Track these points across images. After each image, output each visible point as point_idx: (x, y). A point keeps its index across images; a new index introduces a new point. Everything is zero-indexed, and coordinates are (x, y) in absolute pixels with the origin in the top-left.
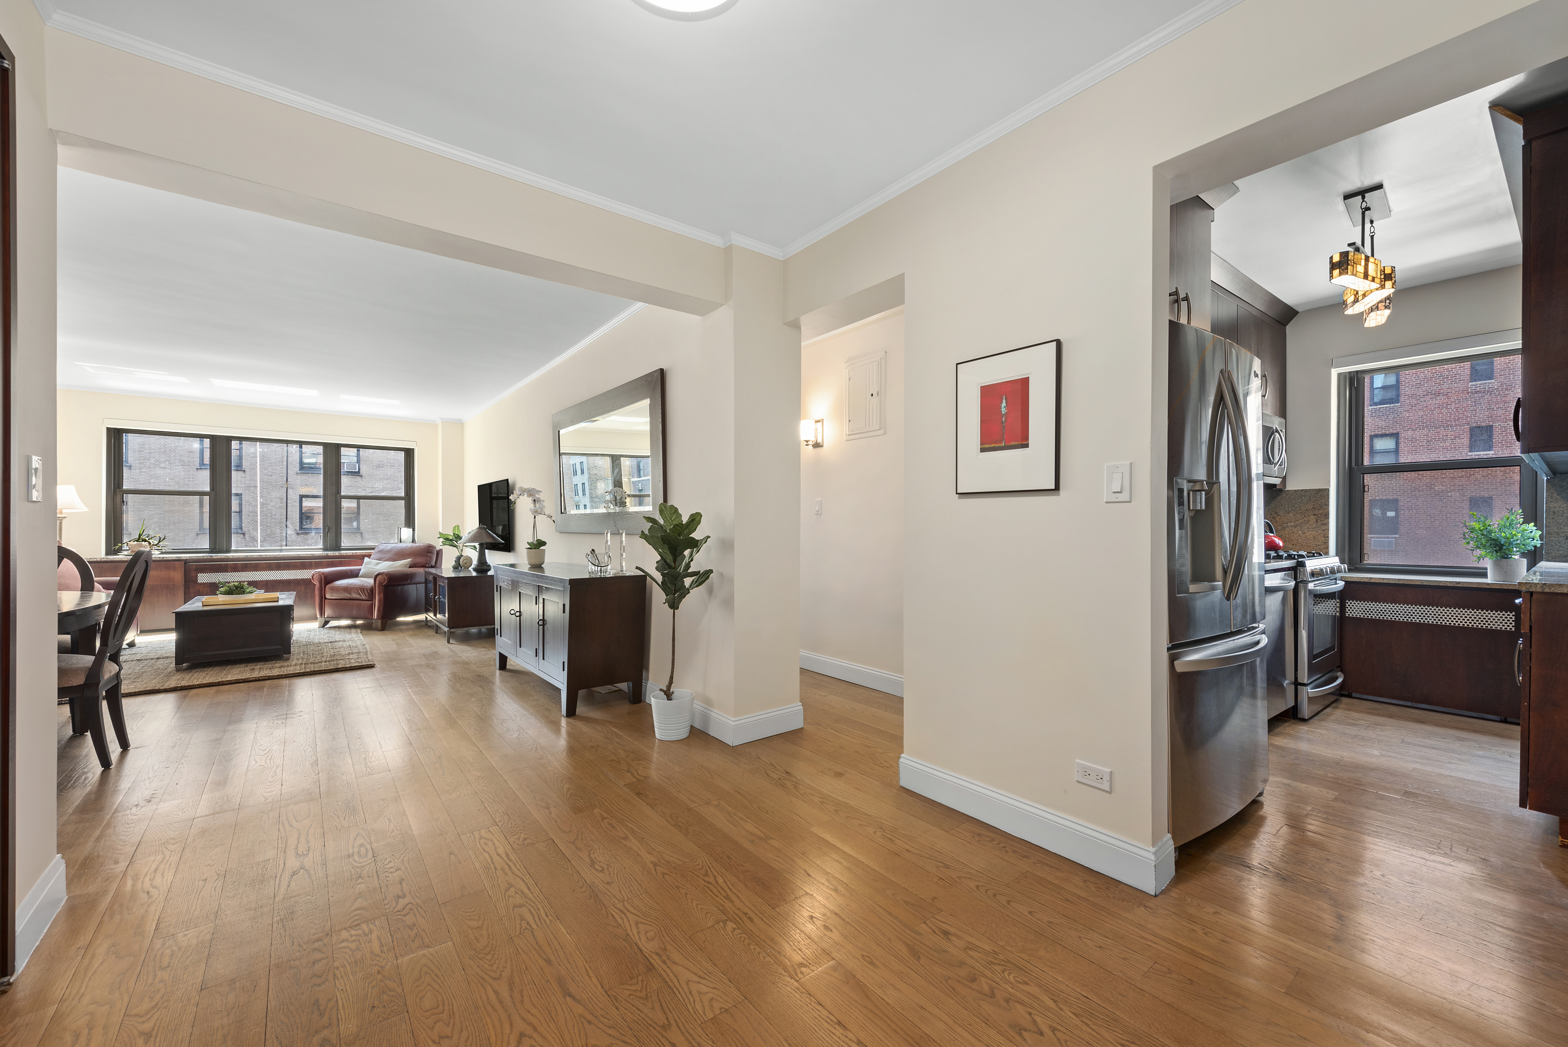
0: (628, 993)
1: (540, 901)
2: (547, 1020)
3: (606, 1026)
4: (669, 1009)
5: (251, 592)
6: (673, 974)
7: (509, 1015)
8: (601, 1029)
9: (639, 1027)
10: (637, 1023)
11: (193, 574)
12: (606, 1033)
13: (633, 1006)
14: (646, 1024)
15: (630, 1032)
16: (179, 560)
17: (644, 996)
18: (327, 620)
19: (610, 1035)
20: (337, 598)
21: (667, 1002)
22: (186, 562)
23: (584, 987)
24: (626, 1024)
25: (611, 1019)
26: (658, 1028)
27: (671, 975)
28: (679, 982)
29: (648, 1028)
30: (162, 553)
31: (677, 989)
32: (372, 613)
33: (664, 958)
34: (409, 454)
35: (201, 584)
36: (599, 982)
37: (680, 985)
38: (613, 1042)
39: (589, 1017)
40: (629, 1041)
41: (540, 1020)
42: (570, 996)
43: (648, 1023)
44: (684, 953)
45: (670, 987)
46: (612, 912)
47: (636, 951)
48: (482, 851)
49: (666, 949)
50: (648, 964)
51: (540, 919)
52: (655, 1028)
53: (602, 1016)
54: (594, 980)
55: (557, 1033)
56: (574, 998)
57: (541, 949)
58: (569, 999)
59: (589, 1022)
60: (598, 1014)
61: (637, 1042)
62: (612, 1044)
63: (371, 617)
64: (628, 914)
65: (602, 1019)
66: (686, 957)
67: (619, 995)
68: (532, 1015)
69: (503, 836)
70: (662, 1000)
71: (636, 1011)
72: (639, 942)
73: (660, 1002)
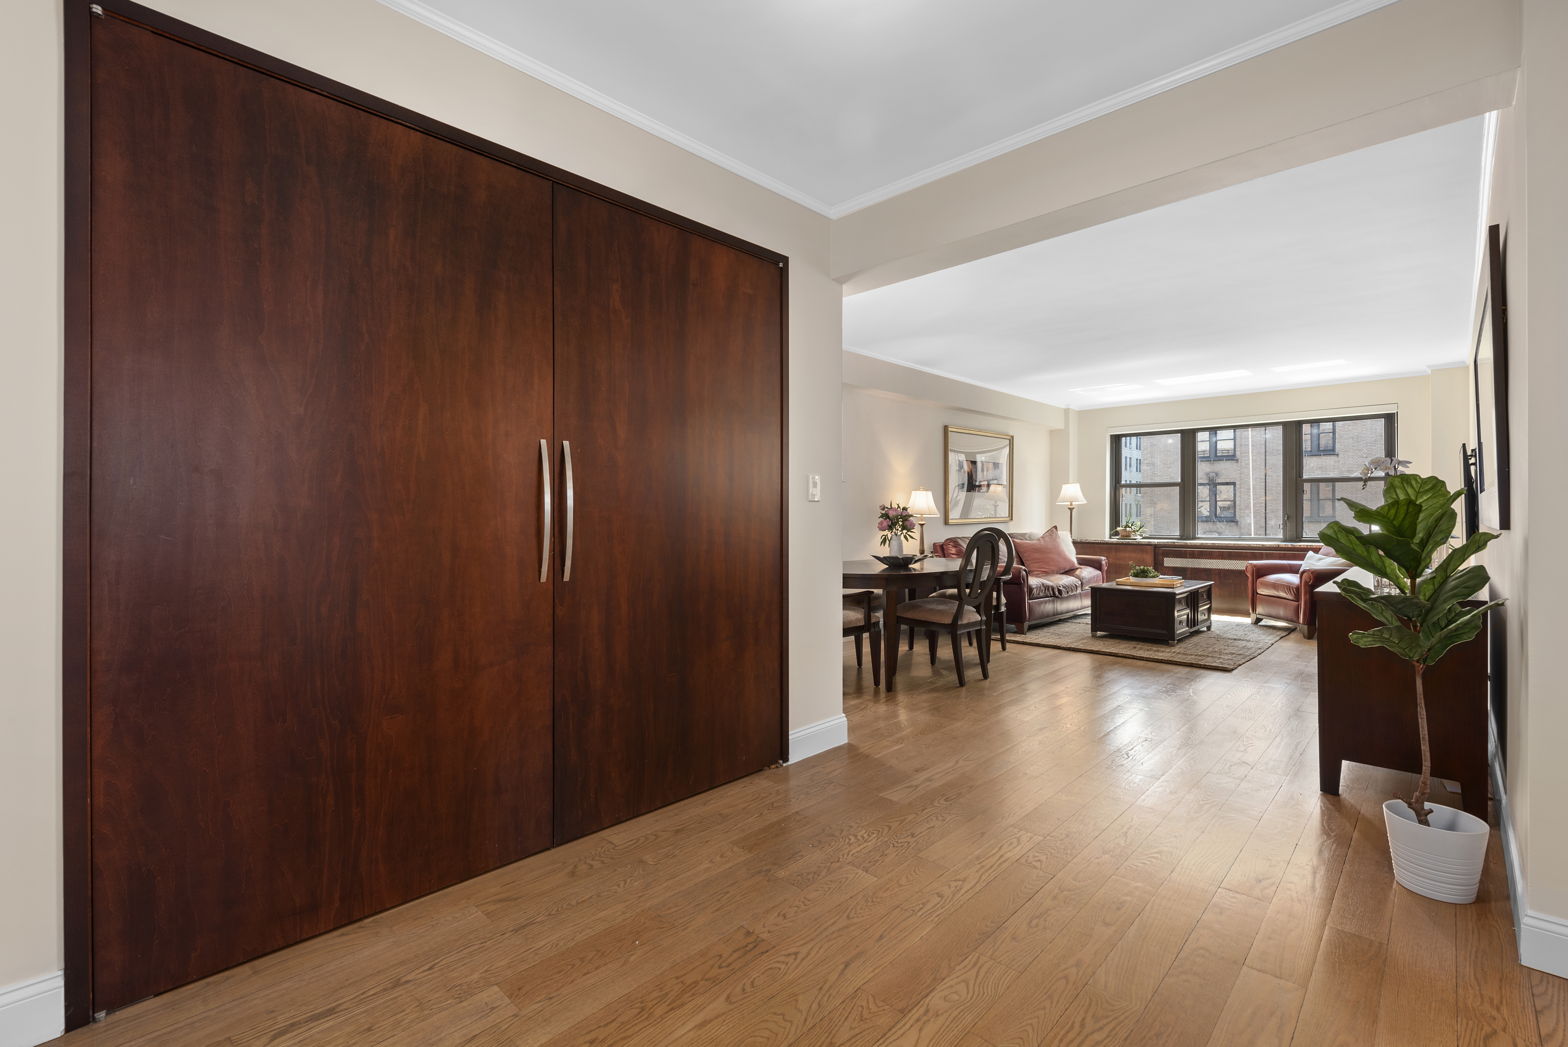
0: (864, 1004)
1: (954, 904)
2: (815, 962)
3: (820, 1001)
4: (855, 1042)
5: (1153, 577)
6: (904, 1033)
7: (813, 939)
8: (815, 999)
9: (826, 1025)
10: (830, 1022)
11: (1161, 558)
12: (812, 1004)
13: (849, 1013)
14: (831, 1029)
15: (819, 1020)
16: (1149, 545)
17: (864, 1017)
18: (1259, 616)
19: (810, 1007)
20: (1266, 594)
21: (864, 1038)
22: (1156, 546)
23: (859, 971)
24: (826, 1014)
25: (829, 1002)
26: (829, 1039)
27: (901, 1032)
28: (894, 1040)
29: (826, 1032)
30: (1144, 538)
31: (884, 1042)
32: (1298, 617)
33: (925, 1018)
34: (1390, 420)
35: (1166, 567)
36: (870, 979)
37: (891, 1043)
38: (803, 1012)
39: (827, 987)
40: (807, 1023)
41: (814, 958)
42: (846, 966)
43: (832, 1030)
44: (939, 1034)
45: (885, 1034)
46: (970, 958)
47: (923, 993)
48: (1000, 846)
49: (937, 1016)
50: (910, 1008)
51: (931, 913)
52: (827, 1037)
53: (830, 995)
54: (871, 975)
55: (804, 973)
56: (844, 969)
57: (893, 929)
58: (842, 967)
59: (821, 989)
60: (831, 991)
61: (808, 1029)
62: (802, 1011)
63: (1297, 621)
64: (975, 970)
65: (827, 996)
66: (934, 1037)
67: (858, 999)
68: (818, 951)
69: (1032, 846)
70: (864, 1033)
71: (844, 1017)
72: (937, 991)
73: (861, 1032)
